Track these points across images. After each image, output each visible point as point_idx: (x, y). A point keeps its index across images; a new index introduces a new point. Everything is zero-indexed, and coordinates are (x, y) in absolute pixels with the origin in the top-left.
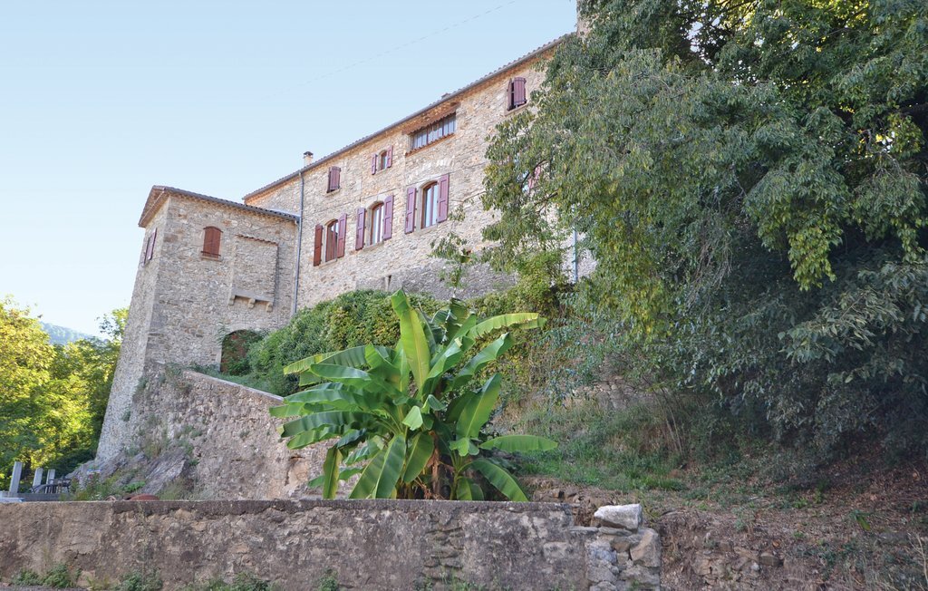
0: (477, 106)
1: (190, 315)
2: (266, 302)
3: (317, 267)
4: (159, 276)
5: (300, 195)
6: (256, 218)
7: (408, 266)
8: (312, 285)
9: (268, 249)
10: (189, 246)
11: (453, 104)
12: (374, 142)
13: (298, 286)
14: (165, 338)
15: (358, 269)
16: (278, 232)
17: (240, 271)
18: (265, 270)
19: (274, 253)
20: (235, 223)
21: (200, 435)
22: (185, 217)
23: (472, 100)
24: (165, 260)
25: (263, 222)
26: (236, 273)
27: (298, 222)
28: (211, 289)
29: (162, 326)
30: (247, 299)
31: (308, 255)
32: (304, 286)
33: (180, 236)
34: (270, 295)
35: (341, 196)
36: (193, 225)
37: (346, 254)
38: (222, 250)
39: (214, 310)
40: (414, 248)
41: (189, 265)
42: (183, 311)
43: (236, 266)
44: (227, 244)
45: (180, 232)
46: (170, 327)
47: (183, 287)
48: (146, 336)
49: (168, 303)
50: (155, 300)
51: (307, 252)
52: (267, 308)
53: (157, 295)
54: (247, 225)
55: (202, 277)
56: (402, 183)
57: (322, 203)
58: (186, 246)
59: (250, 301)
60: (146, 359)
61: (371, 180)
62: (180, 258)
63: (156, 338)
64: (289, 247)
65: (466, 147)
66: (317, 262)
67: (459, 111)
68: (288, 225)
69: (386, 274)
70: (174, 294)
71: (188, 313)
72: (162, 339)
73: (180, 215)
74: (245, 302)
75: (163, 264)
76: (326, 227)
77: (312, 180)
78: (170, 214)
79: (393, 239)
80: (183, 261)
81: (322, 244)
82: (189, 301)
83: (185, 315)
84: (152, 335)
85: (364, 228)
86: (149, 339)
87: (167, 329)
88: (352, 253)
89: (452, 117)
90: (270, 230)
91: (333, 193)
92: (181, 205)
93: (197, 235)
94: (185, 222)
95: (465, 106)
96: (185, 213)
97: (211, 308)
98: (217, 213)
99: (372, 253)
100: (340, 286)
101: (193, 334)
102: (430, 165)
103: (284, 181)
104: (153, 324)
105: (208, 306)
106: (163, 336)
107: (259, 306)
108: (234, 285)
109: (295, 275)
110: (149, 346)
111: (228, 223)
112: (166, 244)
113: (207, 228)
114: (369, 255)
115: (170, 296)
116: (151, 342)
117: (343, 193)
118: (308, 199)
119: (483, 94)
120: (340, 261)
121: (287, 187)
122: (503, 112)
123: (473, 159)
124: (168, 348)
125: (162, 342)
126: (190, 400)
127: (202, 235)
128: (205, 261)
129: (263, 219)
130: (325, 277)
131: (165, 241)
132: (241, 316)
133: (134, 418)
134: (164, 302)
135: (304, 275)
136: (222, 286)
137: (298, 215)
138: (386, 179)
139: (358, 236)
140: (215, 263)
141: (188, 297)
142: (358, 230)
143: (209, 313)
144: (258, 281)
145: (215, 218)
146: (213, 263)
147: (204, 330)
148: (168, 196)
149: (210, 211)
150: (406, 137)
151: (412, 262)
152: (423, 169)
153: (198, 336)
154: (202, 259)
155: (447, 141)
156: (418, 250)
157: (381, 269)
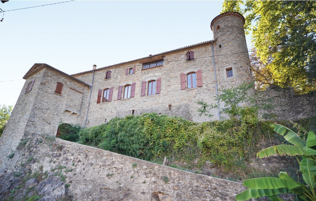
0: (172, 58)
1: (47, 115)
2: (76, 114)
3: (98, 104)
4: (36, 97)
5: (92, 78)
6: (76, 83)
7: (142, 108)
8: (95, 110)
9: (80, 95)
10: (50, 88)
11: (163, 56)
12: (127, 64)
13: (89, 110)
14: (35, 123)
15: (118, 106)
16: (83, 90)
17: (69, 101)
18: (78, 102)
19: (81, 97)
20: (68, 83)
21: (71, 171)
22: (50, 77)
23: (170, 56)
24: (40, 91)
25: (78, 85)
26: (67, 101)
27: (91, 87)
28: (57, 106)
29: (34, 118)
30: (70, 112)
31: (94, 99)
32: (91, 110)
33: (47, 83)
34: (78, 112)
35: (111, 80)
36: (53, 80)
37: (112, 101)
38: (62, 92)
39: (56, 114)
40: (145, 102)
41: (49, 95)
42: (44, 113)
43: (68, 99)
44: (65, 90)
45: (47, 82)
46: (38, 119)
47: (45, 103)
48: (26, 121)
49: (38, 109)
50: (33, 107)
51: (94, 98)
52: (76, 116)
53: (34, 105)
54: (73, 85)
55: (53, 101)
56: (139, 79)
57: (102, 82)
58: (49, 88)
59: (71, 113)
60: (25, 131)
61: (125, 76)
62: (46, 92)
63: (31, 123)
64: (86, 96)
65: (168, 70)
66: (98, 102)
67: (165, 59)
68: (87, 88)
69: (131, 109)
70: (41, 106)
71: (46, 114)
72: (33, 123)
73: (48, 76)
74: (69, 113)
75: (38, 93)
76: (103, 91)
77: (98, 74)
78: (44, 74)
79: (135, 97)
80: (47, 93)
81: (101, 96)
82: (47, 109)
83: (44, 114)
84: (29, 121)
85: (122, 92)
86: (28, 123)
87: (36, 120)
88: (115, 100)
89: (162, 60)
90: (80, 88)
91: (107, 79)
92: (49, 72)
93: (54, 84)
94: (50, 79)
95: (167, 58)
96: (50, 75)
97: (55, 113)
98: (63, 78)
99: (125, 101)
100: (109, 111)
101: (47, 123)
102: (152, 75)
103: (85, 73)
104: (30, 116)
105: (55, 112)
106: (34, 122)
107: (74, 115)
108: (66, 106)
109: (87, 105)
110: (27, 126)
111: (66, 83)
112: (41, 85)
113: (58, 83)
114: (124, 102)
115: (39, 106)
116: (28, 124)
117: (112, 80)
118: (95, 80)
119: (175, 54)
120: (110, 103)
121: (86, 75)
122: (184, 61)
123: (172, 74)
124: (35, 127)
125: (33, 125)
126: (62, 153)
127: (56, 85)
128: (55, 95)
129: (79, 84)
130: (102, 108)
131: (41, 84)
132: (66, 118)
133: (17, 157)
134: (37, 108)
135: (92, 106)
136: (61, 105)
137: (91, 85)
138: (132, 77)
139: (118, 95)
140: (59, 96)
141: (47, 108)
142: (119, 93)
143: (54, 115)
144: (75, 106)
145: (62, 80)
146: (58, 96)
147: (51, 121)
148: (44, 68)
149: (60, 77)
150: (141, 64)
151: (144, 106)
152: (149, 75)
153: (49, 124)
154: (55, 94)
155: (160, 68)
156: (147, 103)
157: (129, 107)
